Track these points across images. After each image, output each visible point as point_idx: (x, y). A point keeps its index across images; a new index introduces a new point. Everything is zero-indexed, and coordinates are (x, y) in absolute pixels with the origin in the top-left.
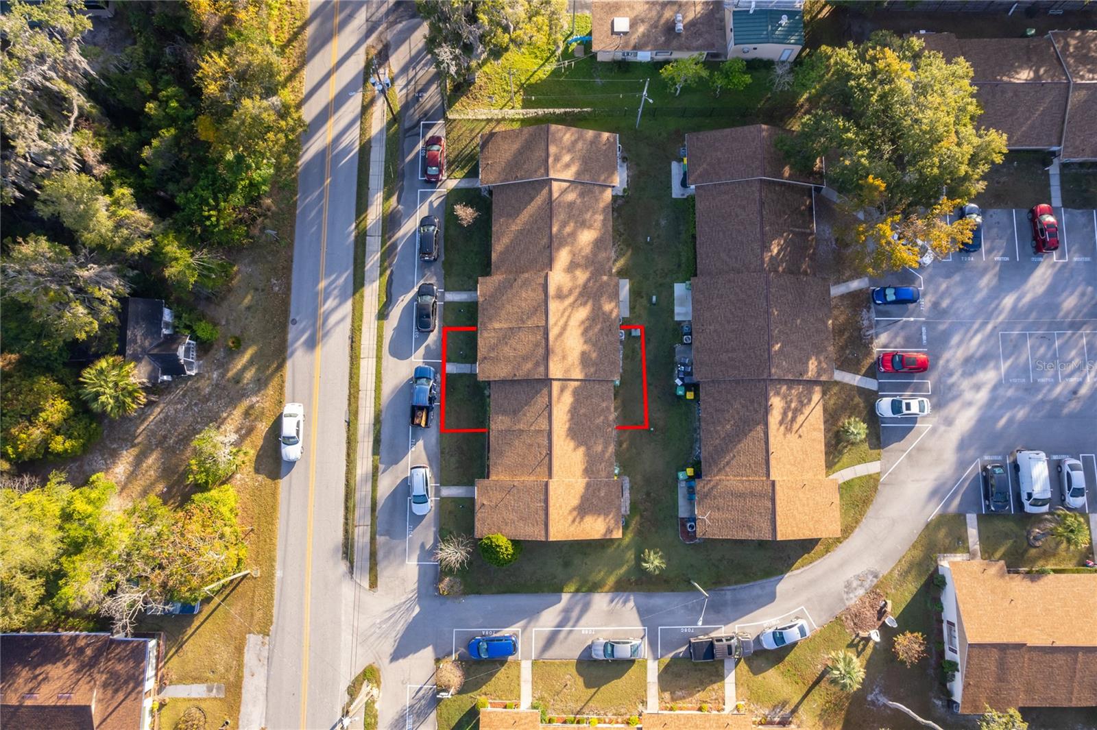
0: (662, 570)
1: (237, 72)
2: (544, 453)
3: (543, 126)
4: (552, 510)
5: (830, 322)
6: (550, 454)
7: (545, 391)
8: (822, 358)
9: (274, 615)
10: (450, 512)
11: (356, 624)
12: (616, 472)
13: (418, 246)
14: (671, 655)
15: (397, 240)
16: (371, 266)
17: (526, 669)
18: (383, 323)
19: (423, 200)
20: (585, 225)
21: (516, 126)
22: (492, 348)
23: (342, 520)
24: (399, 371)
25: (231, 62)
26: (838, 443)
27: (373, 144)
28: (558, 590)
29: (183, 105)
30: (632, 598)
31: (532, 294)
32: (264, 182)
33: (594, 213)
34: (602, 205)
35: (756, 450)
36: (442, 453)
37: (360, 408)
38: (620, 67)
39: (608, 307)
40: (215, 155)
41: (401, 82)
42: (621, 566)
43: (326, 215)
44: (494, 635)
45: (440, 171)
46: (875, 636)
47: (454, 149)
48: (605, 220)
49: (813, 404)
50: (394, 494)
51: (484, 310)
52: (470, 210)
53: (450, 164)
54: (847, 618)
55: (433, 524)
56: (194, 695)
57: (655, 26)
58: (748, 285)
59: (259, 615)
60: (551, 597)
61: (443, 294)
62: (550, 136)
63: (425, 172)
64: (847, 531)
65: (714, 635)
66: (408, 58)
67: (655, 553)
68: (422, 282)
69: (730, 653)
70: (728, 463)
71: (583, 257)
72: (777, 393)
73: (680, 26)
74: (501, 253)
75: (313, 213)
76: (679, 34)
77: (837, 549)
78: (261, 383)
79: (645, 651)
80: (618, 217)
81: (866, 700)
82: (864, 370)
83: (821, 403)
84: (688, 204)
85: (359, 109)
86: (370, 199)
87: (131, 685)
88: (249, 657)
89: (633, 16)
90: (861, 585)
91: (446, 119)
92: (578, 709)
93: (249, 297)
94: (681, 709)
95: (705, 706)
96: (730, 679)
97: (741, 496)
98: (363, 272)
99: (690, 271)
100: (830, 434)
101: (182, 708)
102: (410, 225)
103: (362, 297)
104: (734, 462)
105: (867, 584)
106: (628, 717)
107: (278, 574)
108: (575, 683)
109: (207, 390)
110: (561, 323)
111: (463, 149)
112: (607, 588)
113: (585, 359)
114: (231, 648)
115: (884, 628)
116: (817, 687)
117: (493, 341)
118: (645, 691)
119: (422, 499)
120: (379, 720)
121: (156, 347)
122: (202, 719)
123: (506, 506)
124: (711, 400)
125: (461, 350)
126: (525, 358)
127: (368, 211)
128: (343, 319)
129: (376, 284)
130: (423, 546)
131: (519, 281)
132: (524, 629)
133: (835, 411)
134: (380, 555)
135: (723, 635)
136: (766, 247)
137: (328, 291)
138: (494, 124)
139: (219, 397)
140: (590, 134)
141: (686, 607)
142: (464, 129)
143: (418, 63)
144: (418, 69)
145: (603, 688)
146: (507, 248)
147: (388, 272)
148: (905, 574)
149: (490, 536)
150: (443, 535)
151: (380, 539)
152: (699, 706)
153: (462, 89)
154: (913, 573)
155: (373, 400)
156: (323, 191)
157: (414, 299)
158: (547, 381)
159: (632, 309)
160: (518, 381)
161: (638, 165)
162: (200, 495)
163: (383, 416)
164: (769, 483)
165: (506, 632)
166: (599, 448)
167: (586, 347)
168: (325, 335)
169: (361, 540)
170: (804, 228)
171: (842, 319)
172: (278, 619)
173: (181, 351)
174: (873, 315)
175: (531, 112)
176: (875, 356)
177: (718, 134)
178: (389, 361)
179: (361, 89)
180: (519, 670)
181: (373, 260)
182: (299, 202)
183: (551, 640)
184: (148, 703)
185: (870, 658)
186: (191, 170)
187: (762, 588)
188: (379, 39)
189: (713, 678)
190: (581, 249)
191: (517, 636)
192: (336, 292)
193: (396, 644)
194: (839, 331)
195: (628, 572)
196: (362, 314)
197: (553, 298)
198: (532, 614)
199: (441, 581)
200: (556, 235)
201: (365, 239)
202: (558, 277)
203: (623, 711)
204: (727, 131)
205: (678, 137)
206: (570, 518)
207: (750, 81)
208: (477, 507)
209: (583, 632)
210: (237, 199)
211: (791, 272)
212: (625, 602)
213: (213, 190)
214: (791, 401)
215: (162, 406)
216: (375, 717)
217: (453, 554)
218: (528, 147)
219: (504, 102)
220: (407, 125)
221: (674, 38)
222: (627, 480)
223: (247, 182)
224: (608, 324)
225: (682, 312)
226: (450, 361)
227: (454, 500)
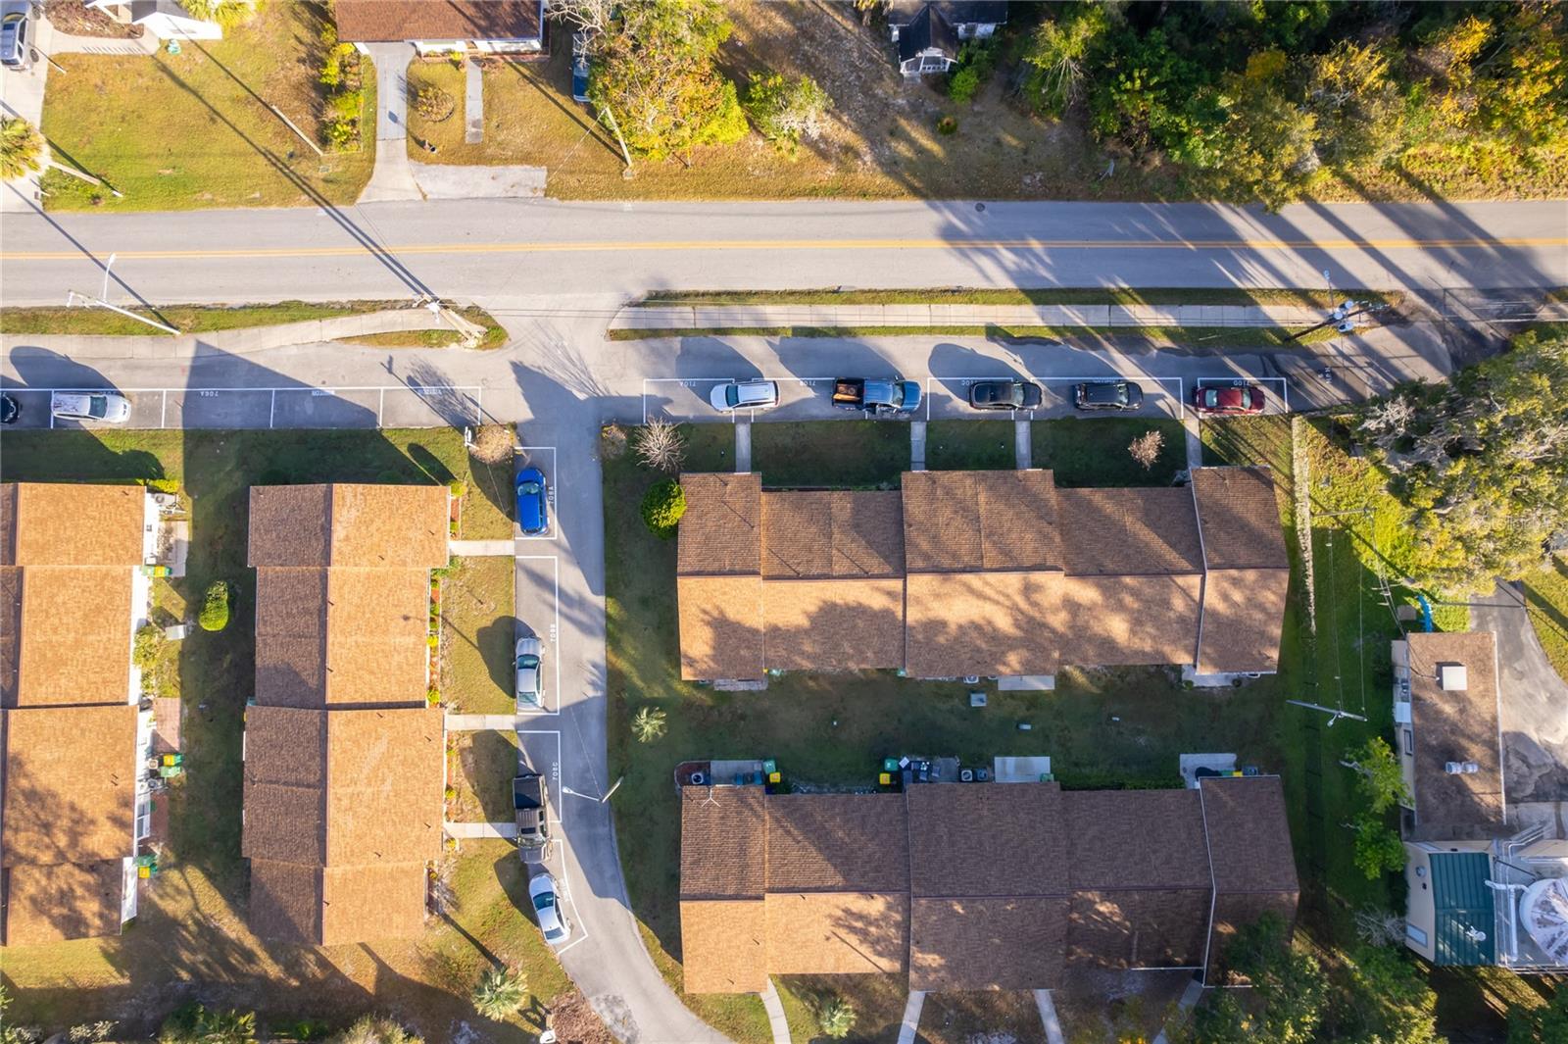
0: (637, 736)
1: (1357, 103)
2: (800, 569)
3: (1286, 561)
4: (719, 581)
5: (997, 988)
6: (798, 577)
7: (888, 569)
8: (942, 974)
9: (573, 202)
10: (715, 438)
11: (561, 314)
12: (774, 672)
13: (1097, 380)
14: (522, 748)
15: (1106, 350)
16: (1065, 314)
17: (505, 547)
18: (982, 334)
19: (1166, 385)
20: (1135, 625)
21: (1285, 520)
22: (948, 492)
23: (702, 288)
24: (912, 360)
25: (1372, 94)
26: (819, 994)
27: (1248, 308)
28: (609, 590)
29: (1299, 28)
30: (599, 694)
31: (1029, 548)
32: (1187, 154)
33: (1154, 638)
34: (1167, 649)
35: (807, 873)
36: (797, 424)
37: (857, 306)
38: (1382, 675)
39: (1014, 659)
40: (1225, 81)
41: (1347, 346)
42: (644, 680)
43: (1139, 245)
44: (548, 503)
45: (1210, 409)
46: (547, 1038)
47: (1246, 428)
48: (1144, 653)
49: (875, 958)
50: (739, 359)
51: (1005, 478)
52: (1152, 454)
53: (1223, 423)
54: (571, 998)
55: (697, 414)
56: (469, 104)
57: (1455, 729)
58: (1051, 868)
59: (572, 181)
60: (599, 582)
61: (1027, 419)
62: (1270, 571)
63: (1209, 386)
64: (693, 1003)
65: (549, 809)
66: (1386, 354)
67: (660, 726)
68: (1043, 387)
69: (524, 831)
70: (788, 832)
71: (1087, 622)
72: (889, 907)
73: (1456, 769)
74: (1090, 502)
75: (1141, 227)
76: (1443, 768)
77: (667, 988)
78: (891, 166)
79: (527, 712)
80: (1148, 673)
81: (462, 1019)
82: (924, 1035)
83: (875, 970)
84: (1172, 779)
85: (1303, 286)
86: (1165, 308)
87: (483, 23)
88: (517, 172)
89: (1470, 696)
90: (616, 1020)
91: (1291, 415)
92: (450, 620)
93: (1014, 142)
94: (449, 761)
95: (454, 794)
96: (489, 831)
97: (743, 851)
98: (1055, 303)
99: (1068, 781)
100: (830, 982)
101: (453, 90)
102: (1127, 368)
103: (1020, 303)
104: (789, 841)
105: (618, 1029)
106: (439, 688)
107: (628, 205)
108: (485, 616)
109: (879, 92)
110: (988, 591)
111: (1246, 442)
112: (613, 659)
113: (936, 626)
114: (528, 148)
116: (478, 952)
117: (959, 492)
118: (474, 712)
119: (732, 399)
120: (436, 349)
121: (940, 19)
122: (440, 117)
123: (724, 516)
124: (879, 809)
125: (946, 447)
126: (935, 539)
127: (1146, 306)
128: (987, 278)
129: (1038, 322)
130: (668, 401)
131: (1048, 529)
132: (557, 544)
133: (865, 991)
134: (656, 343)
135: (549, 822)
136: (1108, 894)
137: (1027, 254)
138: (1287, 486)
139: (869, 109)
140: (1276, 631)
141: (587, 770)
142: (1278, 443)
143: (1378, 370)
144: (1369, 370)
145: (477, 653)
146: (1097, 510)
147: (1057, 339)
149: (683, 496)
150: (683, 429)
151: (676, 342)
152: (454, 786)
153: (1338, 437)
155: (870, 325)
156: (1173, 238)
157: (1018, 377)
158: (902, 572)
159: (1011, 695)
160: (902, 531)
161: (1229, 703)
162: (734, 91)
163: (848, 340)
164: (761, 892)
165: (552, 519)
166: (808, 648)
167: (953, 627)
168: (963, 253)
169: (675, 316)
170: (1139, 952)
171: (1002, 1005)
172: (568, 207)
173: (934, 52)
175: (1306, 542)
177: (1282, 824)
178: (927, 344)
179: (1334, 288)
180: (502, 538)
181: (1074, 316)
182: (1156, 205)
183: (542, 581)
184: (460, 47)
185: (517, 1027)
186: (1201, 47)
187: (613, 878)
188: (1415, 310)
189: (490, 807)
190: (1099, 620)
191: (546, 535)
192: (1025, 264)
193: (536, 370)
194: (983, 1000)
195: (634, 688)
196: (993, 304)
197: (1025, 579)
198: (577, 555)
199: (621, 428)
200: (1120, 583)
201: (1104, 304)
202: (1056, 586)
203: (447, 681)
204: (1287, 839)
205: (1275, 763)
206: (708, 607)
207: (1370, 877)
208: (722, 475)
209: (552, 626)
210: (1160, 116)
211: (1070, 932)
212: (593, 684)
213: (1172, 81)
214: (878, 927)
215: (856, 31)
216: (440, 345)
217: (657, 444)
218: (1254, 539)
219: (1320, 501)
220: (1280, 357)
221: (1436, 759)
222: (763, 687)
223: (1186, 129)
224: (988, 659)
225: (1008, 768)
226: (929, 429)
227: (732, 443)
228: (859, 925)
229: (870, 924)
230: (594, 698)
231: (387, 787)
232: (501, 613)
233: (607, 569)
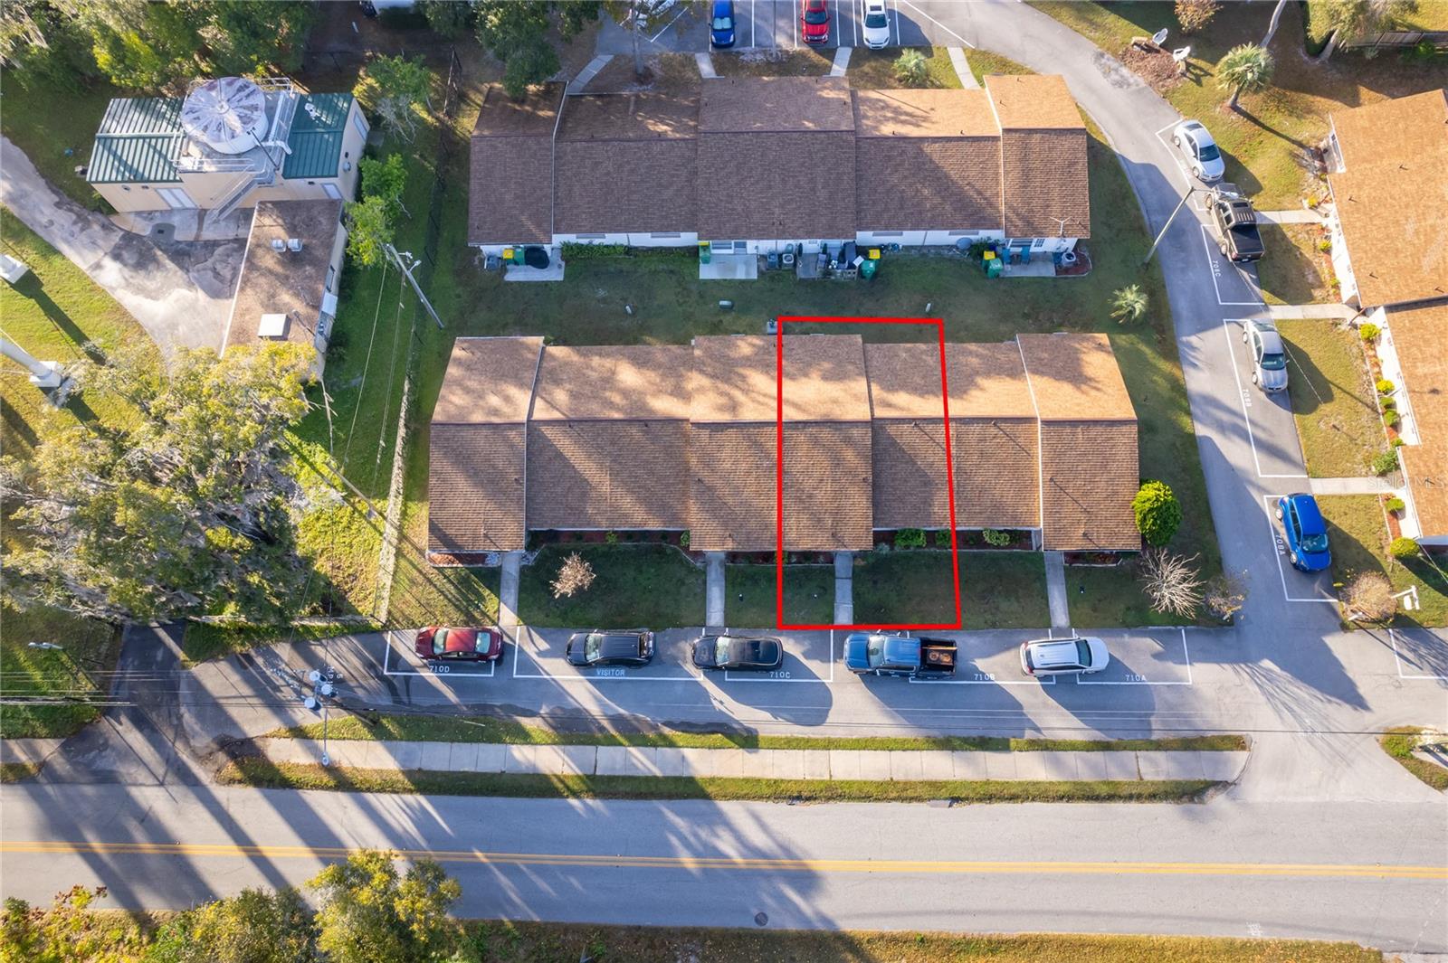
0: (1142, 291)
2: (993, 430)
4: (1087, 417)
5: (765, 79)
6: (995, 421)
7: (892, 429)
8: (817, 87)
9: (1337, 941)
10: (1095, 610)
13: (622, 675)
14: (1257, 289)
15: (605, 716)
16: (654, 763)
17: (1325, 486)
18: (763, 738)
19: (535, 669)
20: (609, 378)
21: (418, 507)
22: (817, 522)
23: (1133, 807)
24: (852, 706)
27: (415, 766)
28: (1192, 441)
30: (1184, 339)
31: (727, 451)
33: (589, 367)
34: (575, 358)
35: (959, 155)
36: (994, 626)
37: (925, 778)
38: (340, 345)
42: (1138, 350)
43: (548, 859)
44: (1285, 535)
46: (1182, 54)
47: (443, 613)
48: (600, 355)
49: (884, 98)
51: (748, 540)
52: (566, 571)
53: (471, 619)
54: (1163, 86)
55: (1118, 639)
57: (284, 280)
58: (715, 158)
60: (1206, 452)
61: (709, 629)
63: (482, 665)
65: (1219, 231)
66: (256, 703)
67: (1118, 301)
68: (689, 667)
70: (980, 193)
71: (663, 380)
72: (875, 128)
73: (294, 243)
74: (649, 511)
75: (543, 885)
76: (305, 247)
79: (1262, 320)
82: (826, 61)
83: (881, 91)
85: (343, 798)
86: (523, 769)
89: (259, 309)
90: (1116, 70)
91: (385, 628)
92: (1368, 410)
94: (1333, 276)
95: (1321, 247)
96: (1274, 217)
97: (1026, 175)
98: (666, 779)
102: (581, 691)
103: (712, 780)
104: (978, 185)
105: (1114, 65)
106: (1362, 343)
107: (1255, 933)
108: (1328, 415)
111: (446, 597)
112: (1177, 372)
113: (834, 377)
115: (1168, 46)
117: (805, 522)
118: (1318, 321)
119: (1084, 651)
124: (885, 216)
125: (810, 596)
126: (837, 462)
127: (547, 772)
128: (757, 818)
129: (689, 753)
130: (1157, 656)
131: (704, 474)
132: (1263, 490)
134: (1185, 731)
135: (1216, 220)
136: (660, 137)
137: (701, 848)
138: (406, 547)
140: (453, 371)
141: (1183, 270)
142: (408, 596)
143: (267, 679)
144: (281, 682)
145: (1328, 376)
146: (640, 500)
147: (667, 731)
148: (1096, 26)
151: (1157, 732)
152: (1322, 254)
153: (335, 598)
154: (1091, 17)
155: (909, 753)
156: (501, 867)
157: (721, 682)
158: (875, 425)
159: (741, 333)
160: (876, 475)
163: (935, 733)
164: (1006, 136)
165: (1274, 516)
166: (974, 361)
167: (815, 375)
168: (788, 852)
169: (1165, 770)
170: (629, 101)
172: (1342, 932)
174: (748, 49)
176: (805, 48)
177: (476, 200)
178: (834, 726)
179: (301, 792)
180: (1328, 496)
181: (642, 761)
182: (518, 918)
183: (1271, 450)
188: (201, 758)
189: (1278, 237)
190: (649, 382)
191: (1281, 499)
192: (703, 834)
193: (1333, 699)
195: (1148, 343)
196: (747, 780)
197: (735, 416)
198: (1238, 481)
200: (625, 413)
201: (602, 777)
202: (699, 410)
203: (1355, 350)
204: (474, 184)
206: (1095, 393)
207: (398, 157)
209: (1249, 405)
211: (696, 114)
212: (1193, 348)
218: (464, 460)
219: (369, 529)
220: (386, 701)
221: (310, 254)
225: (745, 267)
226: (831, 617)
227: (1072, 604)
228: (903, 118)
229: (892, 118)
230: (1189, 335)
231: (1410, 228)
232: (1310, 419)
233: (1199, 463)
